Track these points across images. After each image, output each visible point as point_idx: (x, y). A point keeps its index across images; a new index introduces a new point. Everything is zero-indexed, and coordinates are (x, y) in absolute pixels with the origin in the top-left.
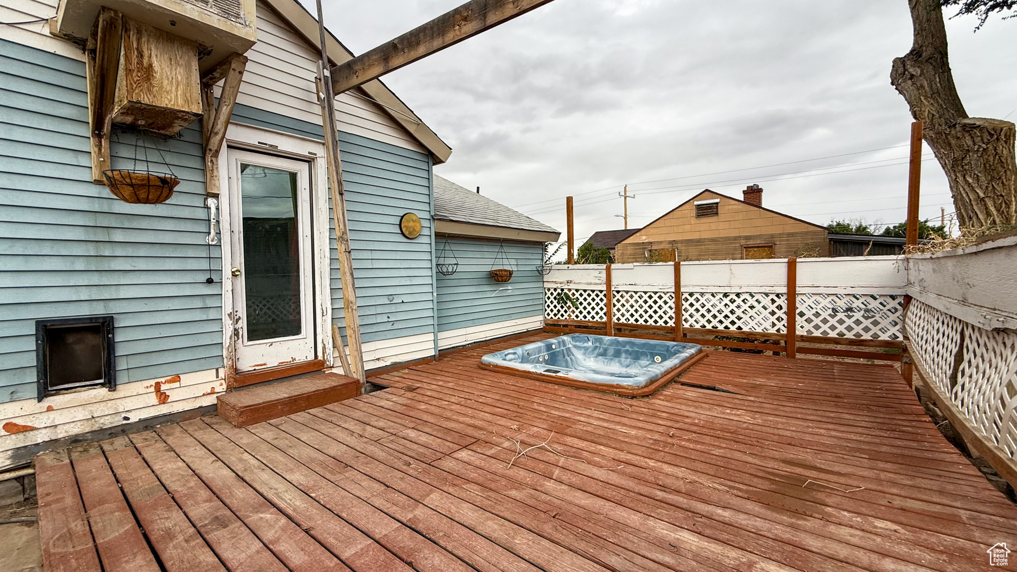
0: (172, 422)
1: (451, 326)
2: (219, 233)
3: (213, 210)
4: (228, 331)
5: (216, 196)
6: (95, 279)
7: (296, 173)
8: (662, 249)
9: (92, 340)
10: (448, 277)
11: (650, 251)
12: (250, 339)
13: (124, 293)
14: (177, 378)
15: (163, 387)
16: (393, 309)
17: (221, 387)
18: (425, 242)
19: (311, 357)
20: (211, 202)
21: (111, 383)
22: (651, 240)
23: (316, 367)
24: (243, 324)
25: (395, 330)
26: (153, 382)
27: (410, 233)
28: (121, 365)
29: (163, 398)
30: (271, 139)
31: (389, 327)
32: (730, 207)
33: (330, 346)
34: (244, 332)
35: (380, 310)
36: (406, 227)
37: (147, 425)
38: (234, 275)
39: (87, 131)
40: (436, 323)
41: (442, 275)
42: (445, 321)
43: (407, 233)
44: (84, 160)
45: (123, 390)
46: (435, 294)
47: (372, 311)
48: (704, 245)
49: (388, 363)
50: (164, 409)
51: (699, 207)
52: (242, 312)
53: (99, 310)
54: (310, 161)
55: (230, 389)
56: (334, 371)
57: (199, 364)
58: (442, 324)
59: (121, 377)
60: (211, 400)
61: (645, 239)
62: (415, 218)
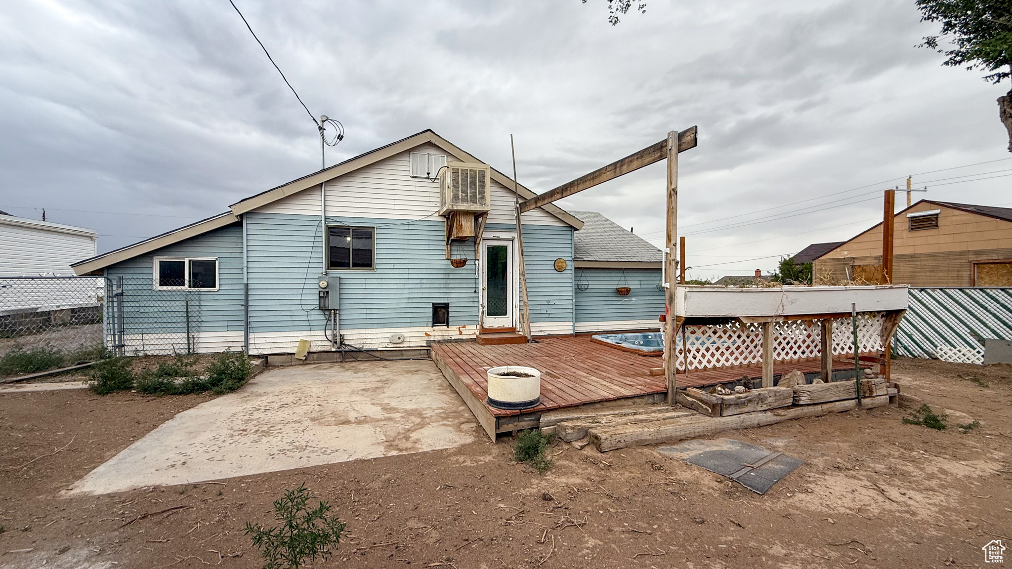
0: (463, 342)
1: (587, 319)
2: (479, 274)
3: (477, 265)
4: (481, 311)
5: (478, 260)
6: (445, 290)
7: (507, 246)
8: (867, 265)
9: (443, 310)
10: (583, 291)
11: (853, 266)
12: (488, 315)
13: (452, 295)
14: (464, 327)
15: (461, 329)
16: (549, 307)
17: (478, 333)
18: (569, 273)
19: (511, 326)
20: (477, 262)
21: (448, 325)
22: (853, 256)
23: (513, 330)
24: (486, 309)
25: (550, 318)
26: (458, 327)
27: (559, 269)
28: (450, 319)
29: (461, 333)
30: (497, 234)
31: (547, 316)
32: (954, 218)
33: (518, 321)
34: (486, 312)
35: (542, 307)
36: (557, 266)
37: (456, 341)
38: (483, 289)
39: (445, 243)
40: (574, 317)
41: (579, 290)
42: (579, 316)
43: (557, 269)
44: (444, 253)
45: (451, 328)
46: (574, 301)
47: (539, 307)
48: (920, 261)
49: (546, 334)
50: (460, 337)
51: (913, 220)
52: (486, 305)
53: (445, 301)
54: (513, 240)
55: (480, 334)
56: (520, 333)
57: (472, 322)
58: (577, 318)
59: (450, 324)
60: (474, 337)
61: (847, 255)
62: (562, 261)
